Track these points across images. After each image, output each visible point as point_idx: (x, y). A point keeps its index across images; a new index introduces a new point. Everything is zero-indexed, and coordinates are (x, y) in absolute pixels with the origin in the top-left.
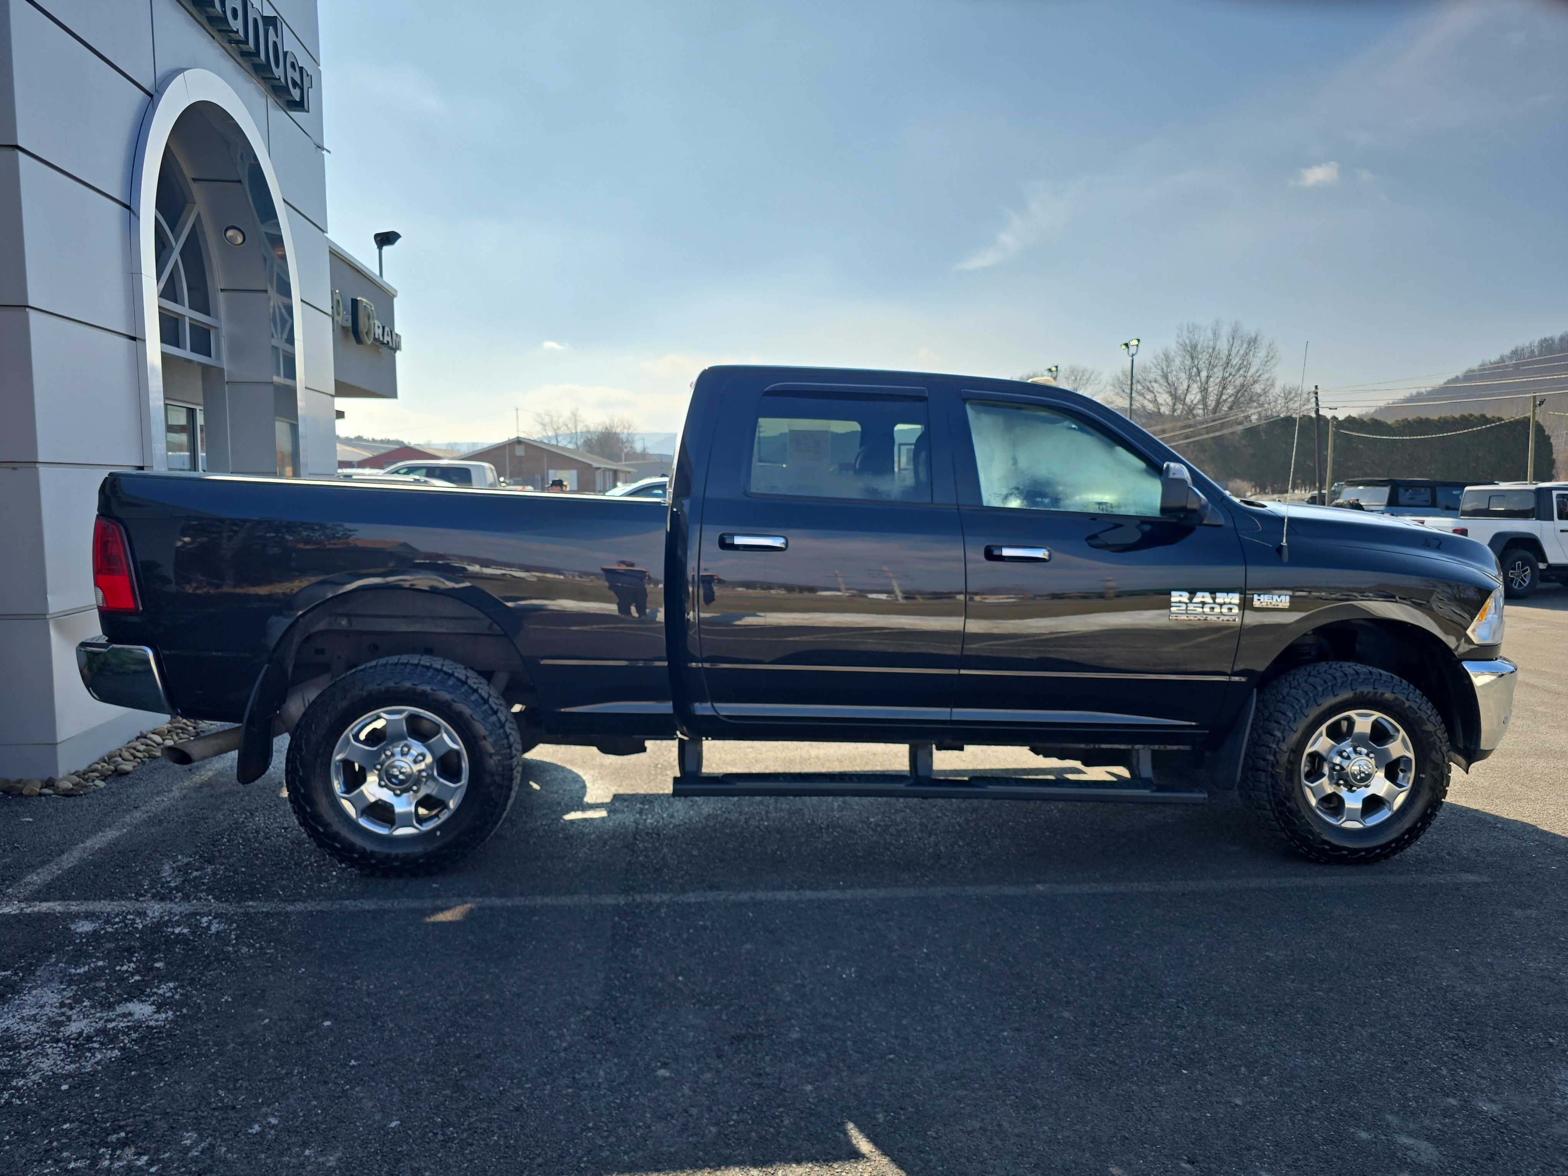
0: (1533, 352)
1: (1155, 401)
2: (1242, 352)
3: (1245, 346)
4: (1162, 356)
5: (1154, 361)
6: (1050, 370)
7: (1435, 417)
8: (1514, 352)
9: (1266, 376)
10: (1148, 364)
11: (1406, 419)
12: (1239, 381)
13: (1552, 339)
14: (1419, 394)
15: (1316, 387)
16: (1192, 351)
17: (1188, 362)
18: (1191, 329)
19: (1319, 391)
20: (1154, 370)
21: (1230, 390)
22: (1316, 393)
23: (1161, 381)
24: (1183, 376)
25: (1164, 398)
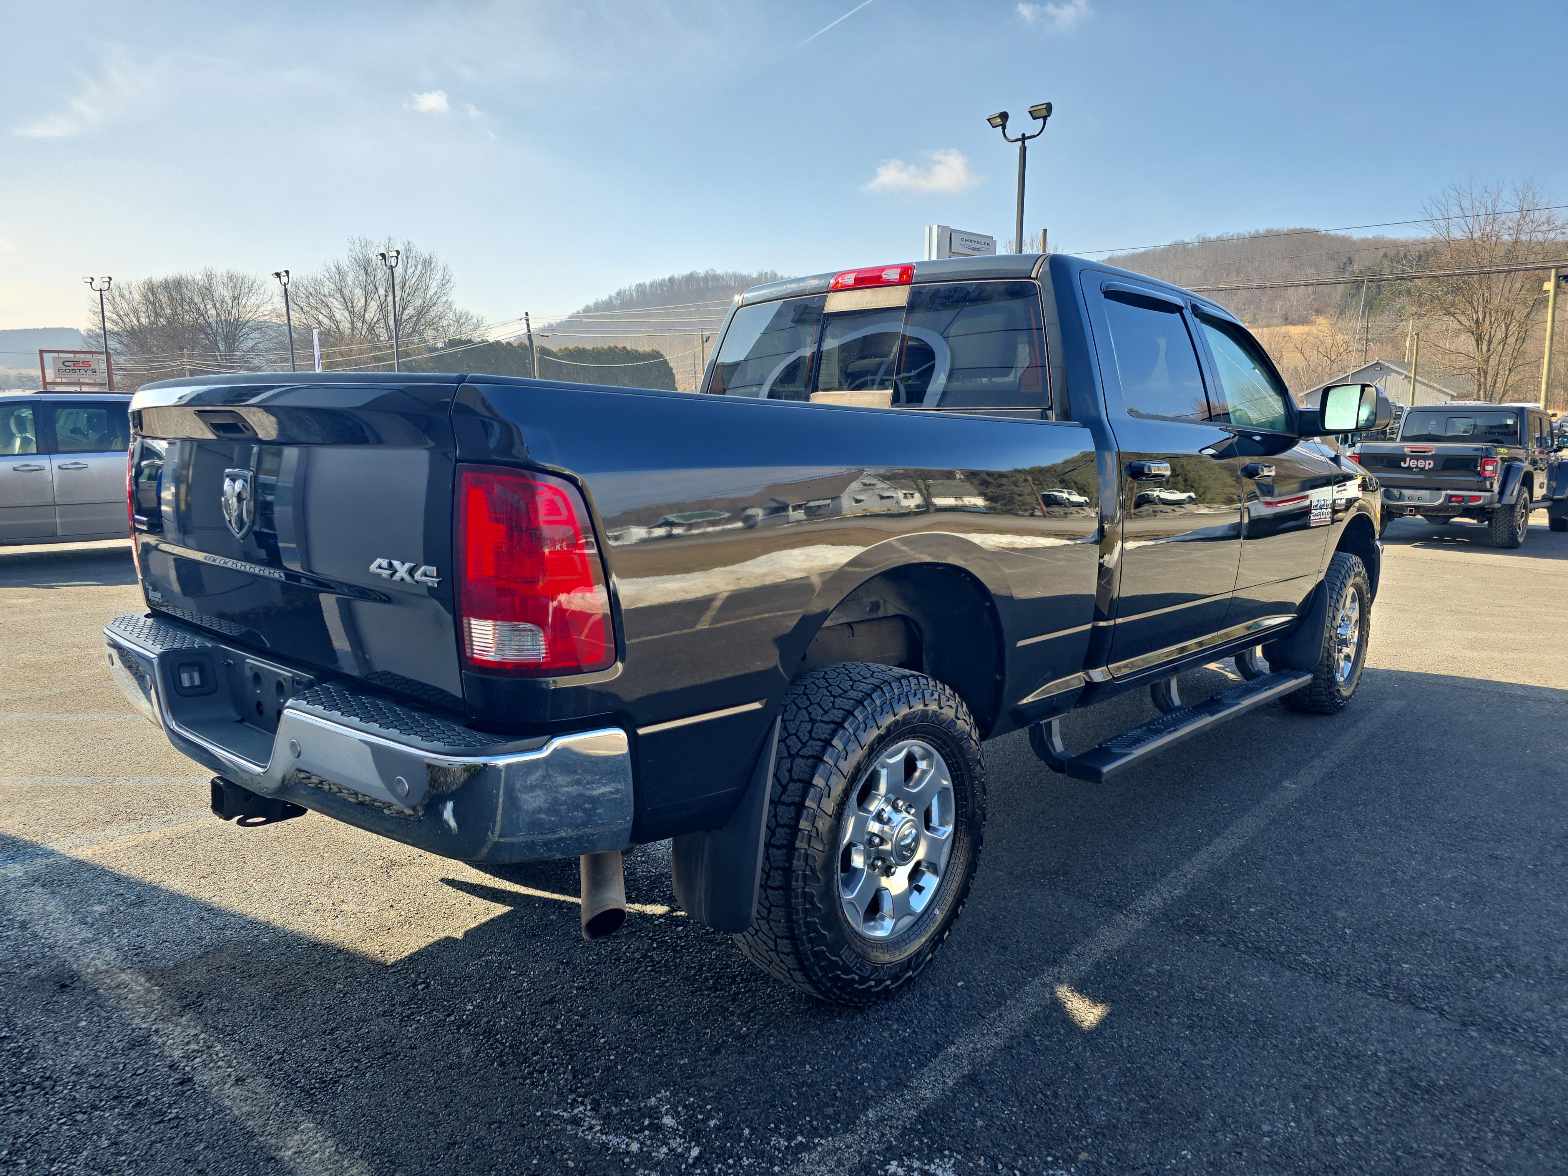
0: (631, 295)
1: (331, 317)
2: (418, 272)
3: (420, 266)
4: (334, 269)
5: (327, 275)
6: (278, 275)
7: (589, 347)
8: (619, 294)
9: (444, 299)
10: (320, 277)
11: (567, 348)
12: (419, 302)
13: (644, 284)
14: (550, 326)
15: (527, 314)
16: (366, 266)
17: (362, 277)
18: (363, 244)
19: (530, 318)
20: (327, 283)
21: (410, 311)
22: (527, 320)
23: (338, 295)
24: (359, 292)
25: (342, 315)
